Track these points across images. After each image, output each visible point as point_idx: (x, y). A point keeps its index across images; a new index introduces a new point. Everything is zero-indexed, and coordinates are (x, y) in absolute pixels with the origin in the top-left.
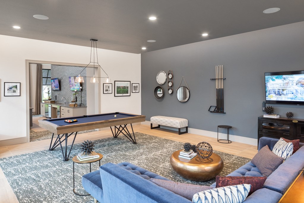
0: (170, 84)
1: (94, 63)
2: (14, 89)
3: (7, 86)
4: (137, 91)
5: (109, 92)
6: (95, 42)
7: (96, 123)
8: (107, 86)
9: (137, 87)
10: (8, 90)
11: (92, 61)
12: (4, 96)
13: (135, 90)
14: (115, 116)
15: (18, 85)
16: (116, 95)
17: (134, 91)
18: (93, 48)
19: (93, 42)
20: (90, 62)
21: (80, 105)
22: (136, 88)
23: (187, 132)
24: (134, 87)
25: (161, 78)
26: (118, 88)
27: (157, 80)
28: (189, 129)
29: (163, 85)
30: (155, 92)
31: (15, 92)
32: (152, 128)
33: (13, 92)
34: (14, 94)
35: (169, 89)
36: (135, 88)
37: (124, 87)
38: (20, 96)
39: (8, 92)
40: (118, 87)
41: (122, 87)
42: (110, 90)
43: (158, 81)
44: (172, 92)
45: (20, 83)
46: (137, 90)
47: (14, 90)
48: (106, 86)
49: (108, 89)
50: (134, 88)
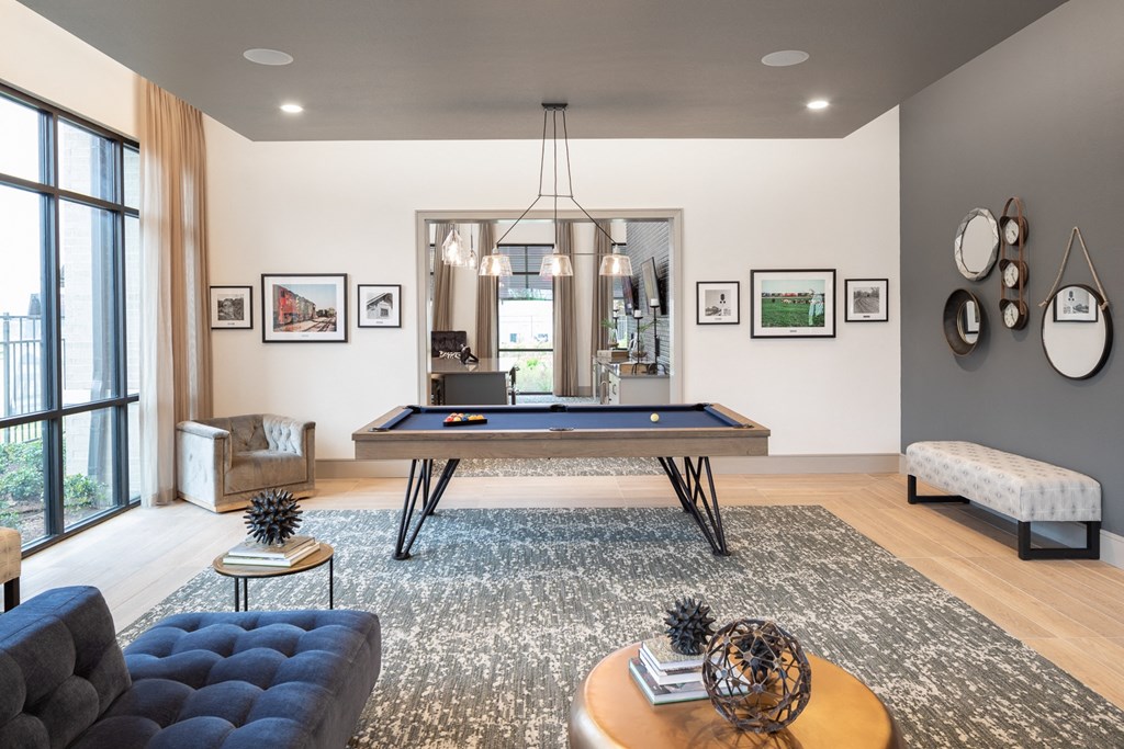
0: (1012, 275)
1: (556, 196)
2: (383, 305)
3: (368, 294)
4: (873, 316)
5: (725, 319)
6: (559, 113)
7: (503, 434)
8: (715, 291)
9: (876, 295)
10: (368, 307)
11: (548, 189)
12: (359, 326)
13: (860, 307)
14: (654, 417)
15: (395, 292)
16: (759, 331)
17: (860, 316)
18: (549, 142)
19: (550, 113)
20: (540, 195)
21: (652, 369)
22: (867, 300)
23: (1091, 552)
24: (858, 295)
25: (976, 245)
26: (768, 299)
27: (958, 257)
28: (1108, 539)
29: (981, 280)
30: (946, 318)
31: (387, 314)
32: (914, 498)
33: (382, 315)
34: (386, 322)
35: (1004, 304)
36: (865, 301)
37: (804, 299)
38: (400, 326)
39: (369, 317)
40: (767, 295)
41: (792, 295)
42: (727, 312)
43: (959, 264)
44: (1021, 317)
45: (400, 286)
46: (877, 310)
47: (384, 307)
48: (707, 291)
49: (719, 306)
50: (856, 304)
